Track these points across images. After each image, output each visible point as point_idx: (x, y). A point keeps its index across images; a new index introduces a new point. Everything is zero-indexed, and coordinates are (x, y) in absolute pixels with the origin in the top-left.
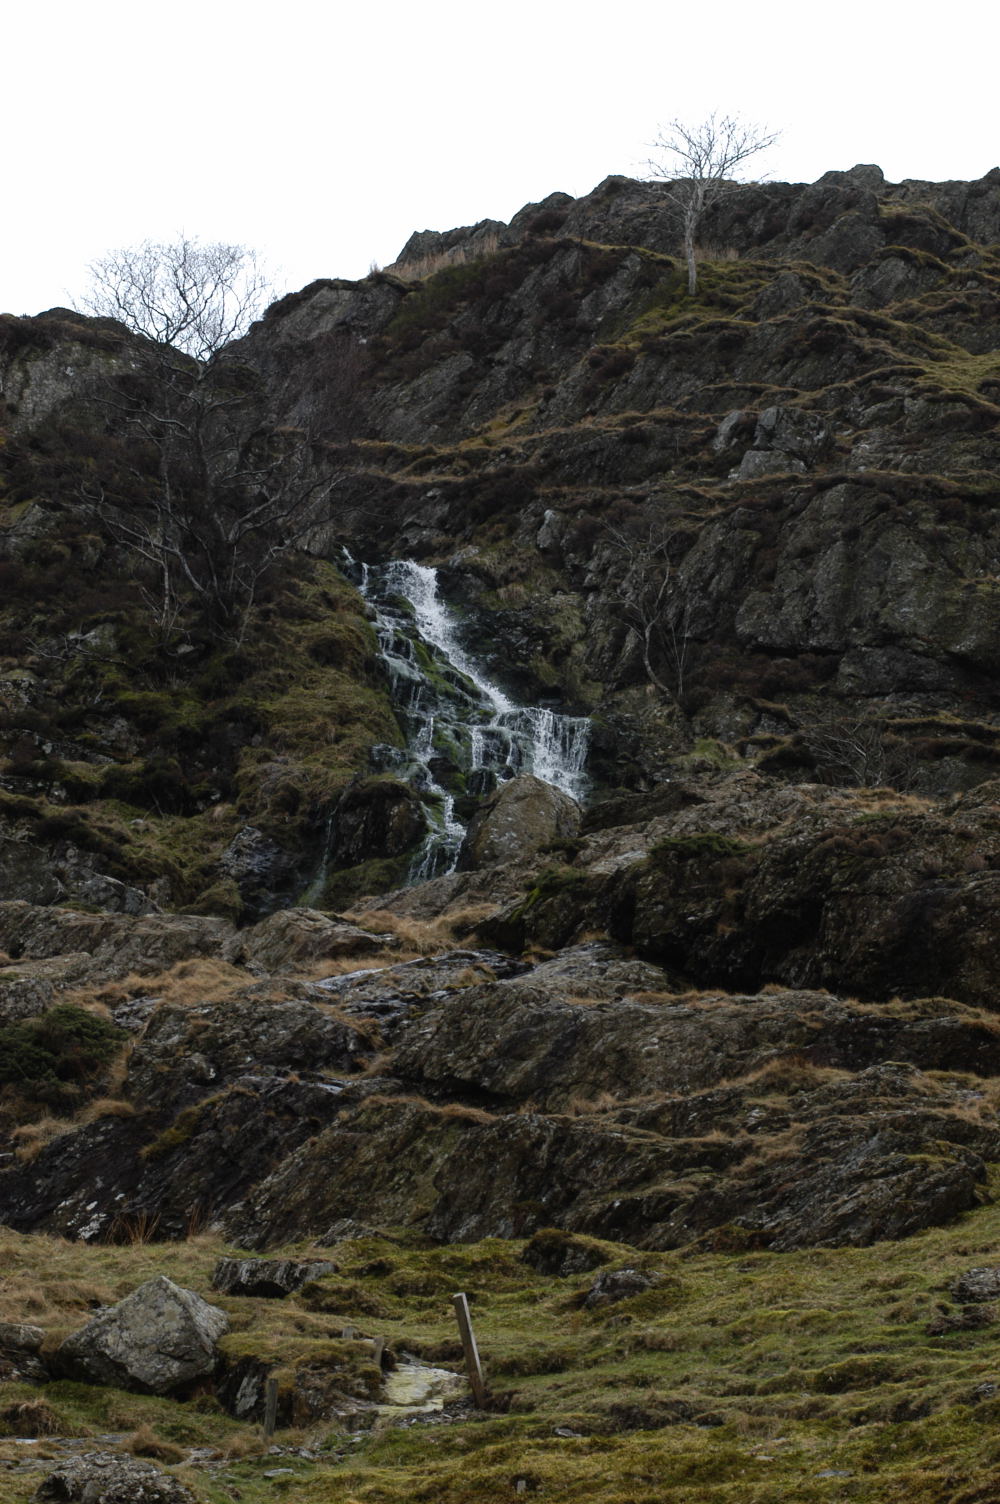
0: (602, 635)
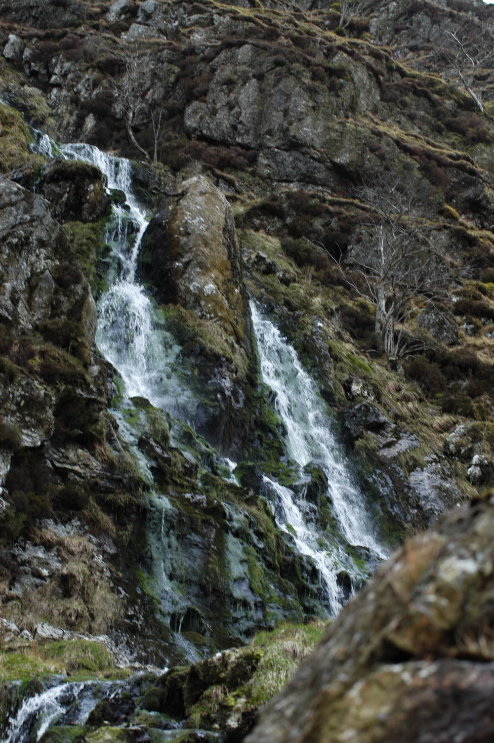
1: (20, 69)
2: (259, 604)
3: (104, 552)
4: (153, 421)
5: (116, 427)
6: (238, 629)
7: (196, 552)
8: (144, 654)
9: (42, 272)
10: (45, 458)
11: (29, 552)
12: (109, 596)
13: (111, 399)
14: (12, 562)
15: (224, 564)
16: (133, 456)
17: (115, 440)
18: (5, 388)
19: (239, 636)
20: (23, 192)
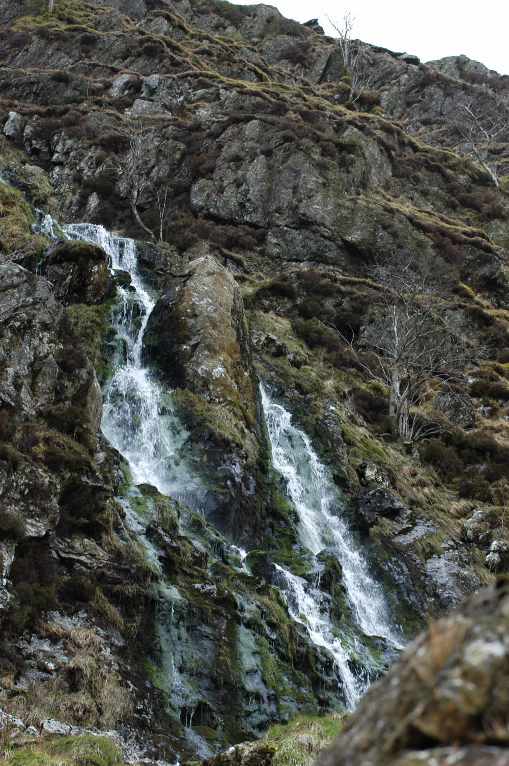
0: (71, 194)
1: (21, 147)
2: (272, 697)
3: (112, 645)
4: (161, 509)
5: (123, 516)
6: (250, 723)
7: (206, 643)
8: (154, 749)
9: (46, 357)
10: (51, 548)
11: (34, 645)
12: (118, 690)
13: (117, 487)
14: (17, 656)
15: (235, 657)
16: (141, 545)
17: (122, 529)
18: (8, 476)
19: (252, 730)
20: (26, 273)
